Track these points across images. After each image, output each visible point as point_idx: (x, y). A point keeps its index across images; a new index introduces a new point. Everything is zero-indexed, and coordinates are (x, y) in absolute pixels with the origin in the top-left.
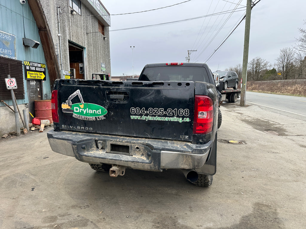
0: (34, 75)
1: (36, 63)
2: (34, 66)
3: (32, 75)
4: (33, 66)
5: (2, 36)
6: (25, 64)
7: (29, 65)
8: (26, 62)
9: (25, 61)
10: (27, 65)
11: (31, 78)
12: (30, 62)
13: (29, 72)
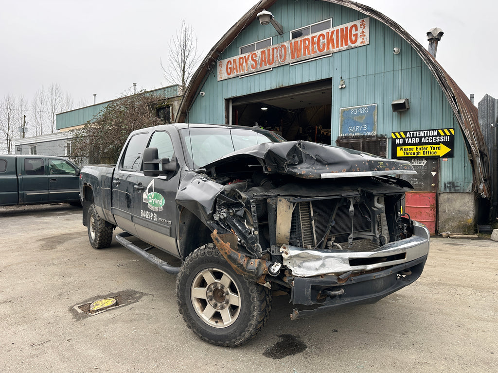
0: (415, 151)
1: (422, 131)
2: (416, 137)
3: (411, 151)
4: (413, 137)
5: (354, 112)
6: (394, 137)
7: (404, 136)
8: (397, 134)
9: (394, 133)
10: (399, 137)
11: (405, 156)
12: (405, 133)
13: (402, 147)
